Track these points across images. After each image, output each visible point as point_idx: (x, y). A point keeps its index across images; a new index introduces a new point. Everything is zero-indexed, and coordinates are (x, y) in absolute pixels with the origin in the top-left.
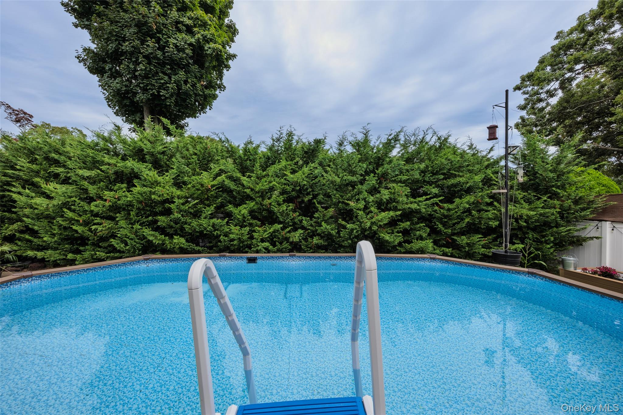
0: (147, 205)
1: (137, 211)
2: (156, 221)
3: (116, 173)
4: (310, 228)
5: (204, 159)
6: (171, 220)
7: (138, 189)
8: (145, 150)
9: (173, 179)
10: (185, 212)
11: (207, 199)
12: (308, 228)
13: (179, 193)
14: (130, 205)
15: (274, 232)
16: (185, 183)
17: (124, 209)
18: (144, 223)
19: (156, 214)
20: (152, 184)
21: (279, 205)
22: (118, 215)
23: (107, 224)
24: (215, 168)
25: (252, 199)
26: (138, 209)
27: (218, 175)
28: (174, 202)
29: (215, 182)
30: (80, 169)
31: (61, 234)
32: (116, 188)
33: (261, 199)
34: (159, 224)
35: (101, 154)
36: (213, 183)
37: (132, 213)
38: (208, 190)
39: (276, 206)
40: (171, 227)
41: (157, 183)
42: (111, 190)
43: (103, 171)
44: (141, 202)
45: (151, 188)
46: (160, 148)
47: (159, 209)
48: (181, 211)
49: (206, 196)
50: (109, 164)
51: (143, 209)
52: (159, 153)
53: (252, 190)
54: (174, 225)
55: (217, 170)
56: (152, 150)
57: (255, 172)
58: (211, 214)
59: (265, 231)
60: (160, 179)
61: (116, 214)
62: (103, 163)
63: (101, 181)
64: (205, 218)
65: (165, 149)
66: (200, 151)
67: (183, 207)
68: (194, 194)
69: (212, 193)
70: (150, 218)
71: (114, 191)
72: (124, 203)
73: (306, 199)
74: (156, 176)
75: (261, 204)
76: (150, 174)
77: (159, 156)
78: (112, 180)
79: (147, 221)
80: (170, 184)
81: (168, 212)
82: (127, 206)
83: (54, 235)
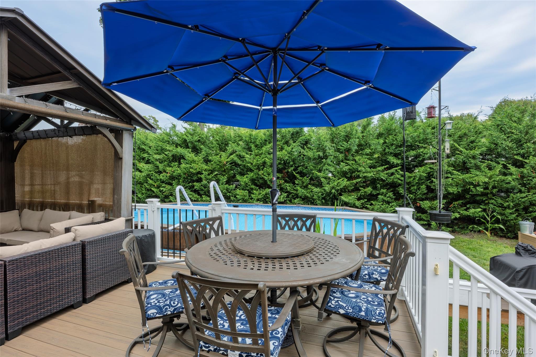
0: (189, 176)
1: (183, 180)
2: (193, 186)
3: (173, 156)
4: (293, 192)
5: (222, 143)
6: (202, 185)
7: (183, 166)
8: (188, 140)
9: (203, 158)
10: (210, 180)
11: (224, 171)
12: (291, 192)
13: (206, 167)
14: (180, 176)
15: (266, 194)
16: (210, 161)
17: (177, 178)
18: (187, 187)
19: (194, 181)
20: (191, 162)
21: (269, 174)
22: (174, 182)
23: (169, 187)
24: (230, 149)
25: (251, 171)
26: (184, 178)
27: (231, 154)
28: (203, 174)
29: (229, 160)
30: (156, 154)
31: (146, 193)
32: (172, 165)
33: (257, 171)
34: (195, 188)
35: (165, 144)
36: (227, 160)
37: (181, 180)
38: (225, 165)
39: (267, 175)
40: (202, 190)
41: (194, 161)
42: (170, 166)
43: (166, 155)
44: (185, 174)
45: (190, 164)
46: (196, 138)
47: (195, 178)
48: (208, 179)
49: (223, 169)
50: (169, 151)
51: (187, 178)
52: (196, 141)
53: (252, 164)
54: (203, 188)
55: (230, 151)
56: (192, 140)
57: (253, 151)
58: (226, 181)
59: (260, 194)
60: (196, 159)
61: (173, 181)
62: (166, 150)
63: (165, 161)
64: (222, 184)
65: (200, 139)
66: (219, 138)
67: (208, 177)
68: (215, 168)
69: (227, 167)
70: (190, 184)
71: (172, 167)
72: (177, 174)
73: (290, 170)
74: (194, 157)
75: (258, 174)
76: (190, 156)
77: (196, 143)
78: (171, 160)
79: (189, 186)
80: (201, 161)
81: (200, 180)
82: (178, 176)
83: (143, 194)
